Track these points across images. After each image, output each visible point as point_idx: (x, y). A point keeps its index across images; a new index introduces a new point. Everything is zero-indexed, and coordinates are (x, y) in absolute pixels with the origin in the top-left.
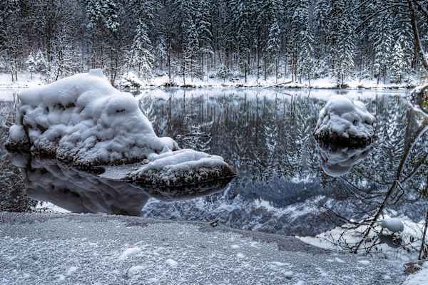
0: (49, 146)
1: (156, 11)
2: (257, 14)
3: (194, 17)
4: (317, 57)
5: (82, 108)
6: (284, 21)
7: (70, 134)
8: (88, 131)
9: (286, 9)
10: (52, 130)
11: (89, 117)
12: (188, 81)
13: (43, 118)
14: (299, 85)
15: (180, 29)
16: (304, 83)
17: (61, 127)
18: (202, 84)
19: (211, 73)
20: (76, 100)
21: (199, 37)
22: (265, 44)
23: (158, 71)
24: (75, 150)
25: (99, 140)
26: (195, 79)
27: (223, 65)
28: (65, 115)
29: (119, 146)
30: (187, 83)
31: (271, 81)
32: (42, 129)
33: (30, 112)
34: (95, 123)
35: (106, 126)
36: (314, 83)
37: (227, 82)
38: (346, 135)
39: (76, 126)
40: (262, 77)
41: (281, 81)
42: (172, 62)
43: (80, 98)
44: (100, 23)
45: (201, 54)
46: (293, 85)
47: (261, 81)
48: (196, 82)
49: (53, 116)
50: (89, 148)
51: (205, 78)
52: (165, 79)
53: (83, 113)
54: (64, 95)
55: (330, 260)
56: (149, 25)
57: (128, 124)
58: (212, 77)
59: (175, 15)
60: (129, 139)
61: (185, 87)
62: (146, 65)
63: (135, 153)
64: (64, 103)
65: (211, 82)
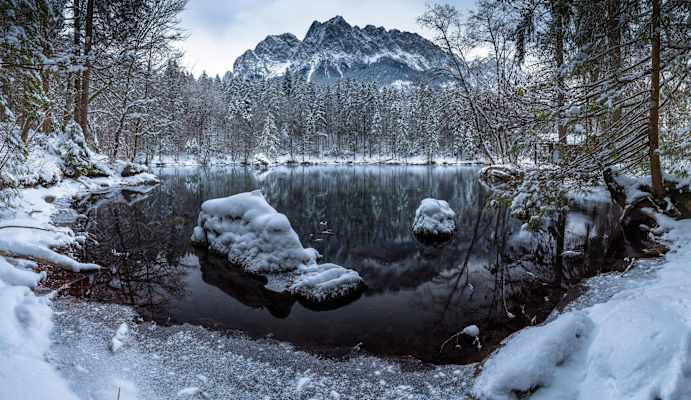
0: (223, 249)
1: (281, 104)
2: (362, 105)
3: (312, 108)
4: (412, 139)
5: (247, 223)
6: (384, 110)
7: (239, 243)
8: (252, 242)
9: (385, 102)
10: (225, 236)
11: (252, 230)
12: (307, 159)
13: (218, 226)
14: (398, 161)
15: (301, 118)
16: (401, 160)
17: (231, 234)
18: (318, 161)
19: (325, 152)
20: (242, 214)
21: (316, 124)
22: (369, 129)
23: (282, 151)
24: (243, 256)
25: (261, 251)
26: (312, 157)
27: (335, 145)
28: (234, 226)
29: (277, 259)
30: (306, 160)
31: (375, 158)
32: (218, 234)
33: (209, 220)
34: (258, 236)
35: (266, 241)
36: (410, 161)
37: (339, 160)
38: (436, 232)
39: (244, 236)
40: (368, 156)
41: (383, 159)
42: (294, 144)
43: (246, 215)
44: (238, 115)
45: (318, 137)
46: (392, 161)
47: (367, 158)
48: (313, 160)
49: (225, 225)
50: (254, 257)
51: (321, 156)
52: (288, 157)
53: (248, 227)
54: (234, 211)
55: (436, 376)
56: (276, 115)
57: (283, 241)
58: (326, 155)
59: (297, 107)
60: (284, 253)
61: (305, 164)
62: (273, 147)
63: (289, 264)
64: (234, 216)
65: (326, 159)
